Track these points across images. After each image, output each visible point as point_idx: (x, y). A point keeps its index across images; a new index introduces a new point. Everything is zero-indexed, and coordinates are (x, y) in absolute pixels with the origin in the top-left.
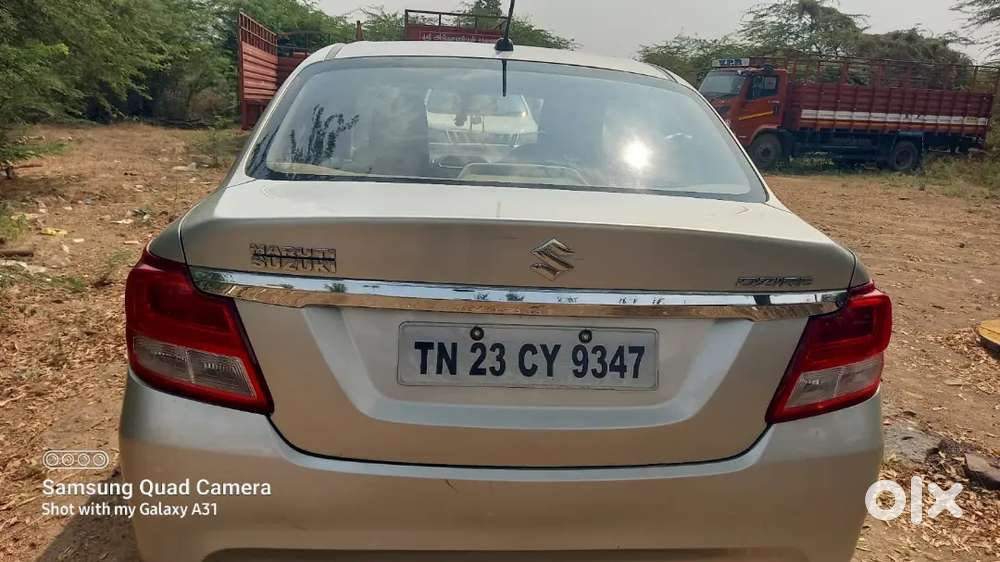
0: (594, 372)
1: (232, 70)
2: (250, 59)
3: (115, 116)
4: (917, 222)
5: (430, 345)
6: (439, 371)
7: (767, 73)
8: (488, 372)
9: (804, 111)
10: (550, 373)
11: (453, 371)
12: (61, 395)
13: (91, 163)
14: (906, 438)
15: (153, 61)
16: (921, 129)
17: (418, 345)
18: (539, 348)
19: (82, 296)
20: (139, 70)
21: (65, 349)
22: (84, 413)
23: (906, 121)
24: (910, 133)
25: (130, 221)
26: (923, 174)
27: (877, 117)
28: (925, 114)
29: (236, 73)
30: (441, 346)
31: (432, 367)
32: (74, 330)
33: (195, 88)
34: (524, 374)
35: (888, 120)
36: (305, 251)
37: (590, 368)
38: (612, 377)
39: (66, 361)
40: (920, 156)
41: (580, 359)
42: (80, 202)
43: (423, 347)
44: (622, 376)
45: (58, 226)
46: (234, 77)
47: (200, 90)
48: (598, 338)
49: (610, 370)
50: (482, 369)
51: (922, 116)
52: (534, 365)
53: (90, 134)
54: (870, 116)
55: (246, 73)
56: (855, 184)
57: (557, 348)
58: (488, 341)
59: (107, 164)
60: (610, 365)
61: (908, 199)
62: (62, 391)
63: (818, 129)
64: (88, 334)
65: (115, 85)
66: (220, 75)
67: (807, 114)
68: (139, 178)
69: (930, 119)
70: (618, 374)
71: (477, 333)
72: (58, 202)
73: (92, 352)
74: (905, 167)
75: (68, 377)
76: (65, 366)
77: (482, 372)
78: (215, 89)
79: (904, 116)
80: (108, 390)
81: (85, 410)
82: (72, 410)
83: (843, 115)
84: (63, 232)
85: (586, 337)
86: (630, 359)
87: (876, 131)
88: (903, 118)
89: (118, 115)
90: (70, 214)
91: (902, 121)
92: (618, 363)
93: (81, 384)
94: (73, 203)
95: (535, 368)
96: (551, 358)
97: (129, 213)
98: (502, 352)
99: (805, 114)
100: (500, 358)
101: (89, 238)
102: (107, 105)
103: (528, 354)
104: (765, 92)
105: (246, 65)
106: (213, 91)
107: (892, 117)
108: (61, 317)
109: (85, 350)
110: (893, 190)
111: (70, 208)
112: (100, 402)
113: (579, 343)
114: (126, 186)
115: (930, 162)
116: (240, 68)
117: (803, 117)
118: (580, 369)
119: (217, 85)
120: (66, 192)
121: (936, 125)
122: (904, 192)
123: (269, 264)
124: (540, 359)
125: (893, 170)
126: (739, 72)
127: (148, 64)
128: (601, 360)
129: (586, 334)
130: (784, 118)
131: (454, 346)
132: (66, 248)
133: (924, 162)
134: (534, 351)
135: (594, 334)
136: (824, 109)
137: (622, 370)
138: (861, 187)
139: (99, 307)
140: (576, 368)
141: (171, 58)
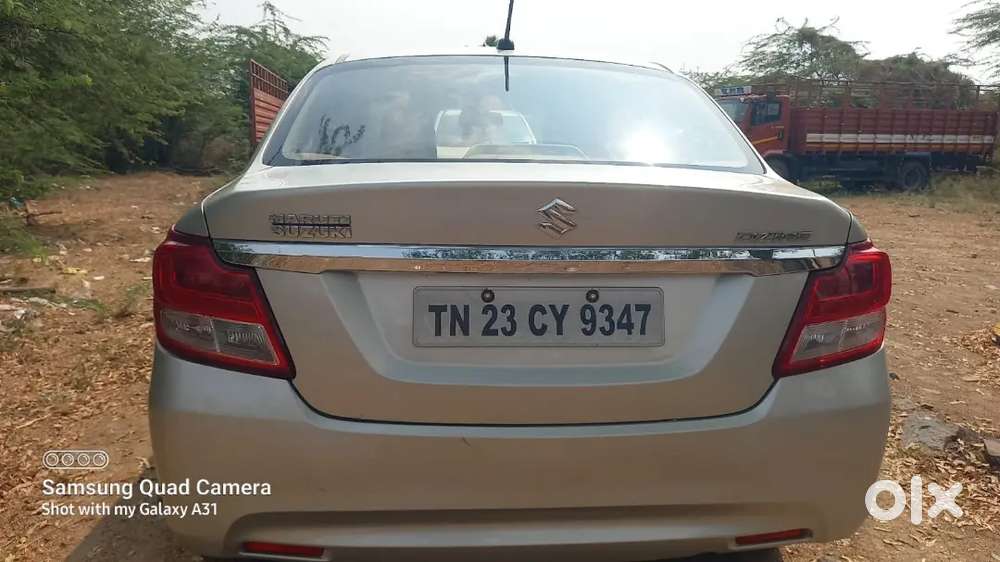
0: (602, 330)
1: (244, 118)
2: (262, 104)
3: (132, 162)
4: (928, 236)
5: (444, 308)
6: (453, 333)
7: (769, 100)
8: (500, 332)
9: (809, 135)
10: (560, 332)
11: (466, 332)
12: (85, 414)
13: (109, 209)
14: (923, 427)
15: (168, 108)
16: (927, 150)
17: (432, 308)
18: (548, 309)
19: (104, 327)
20: (155, 117)
21: (88, 373)
22: (110, 428)
23: (913, 141)
24: (916, 154)
25: (148, 259)
26: (931, 193)
27: (882, 138)
28: (929, 133)
29: (247, 121)
30: (454, 308)
31: (446, 329)
32: (98, 357)
33: (208, 136)
34: (534, 333)
35: (894, 141)
36: (322, 219)
37: (598, 325)
38: (620, 335)
39: (89, 384)
40: (929, 176)
41: (588, 317)
42: (99, 244)
43: (438, 310)
44: (630, 333)
45: (79, 265)
46: (246, 125)
47: (212, 139)
48: (605, 297)
49: (618, 328)
50: (494, 330)
51: (927, 137)
52: (543, 325)
53: (108, 183)
54: (876, 138)
55: (257, 118)
56: (865, 204)
57: (565, 308)
58: (499, 303)
59: (124, 209)
60: (618, 324)
61: (918, 216)
62: (86, 410)
63: (824, 153)
64: (111, 359)
65: (132, 131)
66: (234, 123)
67: (812, 137)
68: (155, 220)
69: (936, 139)
70: (626, 331)
71: (488, 295)
72: (77, 245)
73: (114, 375)
74: (915, 187)
75: (92, 398)
76: (88, 389)
77: (495, 333)
78: (228, 137)
79: (909, 136)
80: (131, 408)
81: (108, 426)
82: (97, 426)
83: (847, 138)
84: (84, 271)
85: (593, 296)
86: (637, 317)
87: (883, 153)
88: (908, 139)
89: (136, 160)
90: (91, 255)
91: (908, 141)
92: (624, 321)
93: (106, 403)
94: (93, 245)
95: (544, 327)
96: (560, 318)
97: (147, 252)
98: (513, 313)
99: (810, 138)
100: (511, 319)
101: (109, 276)
102: (125, 151)
103: (538, 313)
104: (769, 119)
105: (258, 111)
106: (225, 138)
107: (897, 138)
108: (84, 346)
109: (107, 374)
110: (903, 209)
111: (90, 250)
112: (123, 417)
113: (587, 302)
114: (143, 228)
115: (938, 182)
116: (252, 115)
117: (808, 141)
118: (589, 327)
119: (230, 132)
120: (86, 235)
121: (942, 144)
122: (914, 211)
123: (288, 233)
124: (550, 320)
125: (902, 190)
126: (742, 99)
127: (164, 110)
128: (608, 319)
129: (592, 295)
130: (789, 143)
131: (466, 308)
132: (87, 284)
133: (933, 181)
134: (544, 312)
135: (601, 294)
136: (829, 132)
137: (629, 327)
138: (871, 206)
139: (120, 336)
140: (584, 326)
141: (186, 104)
